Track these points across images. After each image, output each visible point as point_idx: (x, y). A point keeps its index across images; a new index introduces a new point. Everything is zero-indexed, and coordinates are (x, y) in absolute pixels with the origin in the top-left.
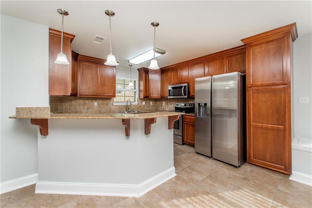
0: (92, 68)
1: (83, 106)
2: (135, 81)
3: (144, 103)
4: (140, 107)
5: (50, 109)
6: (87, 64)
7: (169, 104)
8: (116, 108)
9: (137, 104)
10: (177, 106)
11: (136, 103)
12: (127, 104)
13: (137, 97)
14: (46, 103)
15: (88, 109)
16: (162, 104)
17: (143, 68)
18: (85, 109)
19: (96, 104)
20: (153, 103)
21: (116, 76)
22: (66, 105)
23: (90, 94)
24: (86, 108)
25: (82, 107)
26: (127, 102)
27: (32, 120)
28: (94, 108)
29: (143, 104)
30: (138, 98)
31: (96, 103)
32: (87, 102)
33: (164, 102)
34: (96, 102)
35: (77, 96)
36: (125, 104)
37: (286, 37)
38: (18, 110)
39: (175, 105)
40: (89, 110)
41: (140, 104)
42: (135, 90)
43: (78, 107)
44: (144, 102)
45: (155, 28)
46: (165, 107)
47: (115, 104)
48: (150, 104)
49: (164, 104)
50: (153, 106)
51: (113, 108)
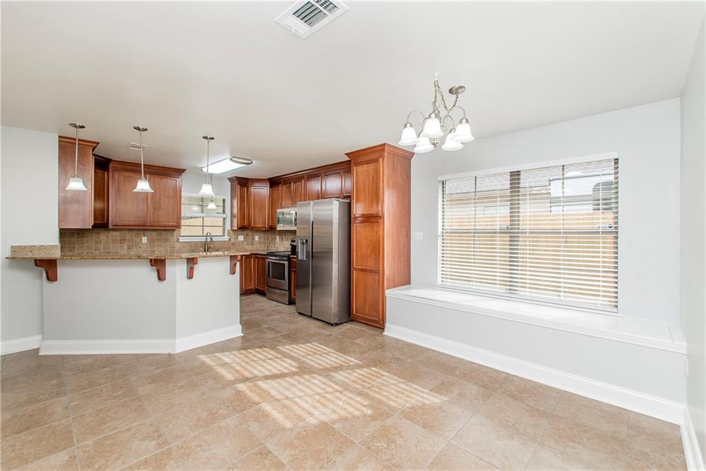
1: (120, 243)
2: (224, 200)
3: (241, 238)
4: (233, 243)
5: (59, 247)
6: (126, 174)
7: (284, 239)
8: (183, 247)
9: (228, 240)
11: (226, 238)
12: (206, 239)
13: (228, 227)
14: (53, 239)
15: (129, 248)
16: (275, 239)
17: (236, 177)
18: (124, 249)
19: (145, 240)
20: (260, 238)
21: (182, 190)
22: (90, 242)
23: (132, 223)
24: (126, 247)
25: (119, 245)
26: (207, 236)
27: (36, 260)
28: (141, 247)
29: (239, 240)
30: (230, 229)
31: (146, 238)
32: (128, 235)
33: (278, 237)
34: (145, 236)
35: (108, 227)
36: (203, 239)
37: (381, 159)
38: (14, 249)
40: (132, 250)
41: (233, 240)
42: (224, 216)
43: (111, 245)
44: (243, 237)
45: (208, 142)
47: (181, 239)
48: (253, 239)
49: (278, 240)
50: (260, 243)
51: (178, 246)
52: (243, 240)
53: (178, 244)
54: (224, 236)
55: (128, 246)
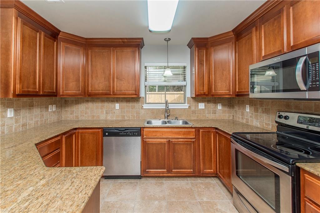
0: (103, 54)
1: (101, 109)
2: (184, 67)
3: (202, 106)
4: (194, 112)
6: (97, 49)
8: (147, 113)
9: (187, 107)
10: (283, 121)
11: (186, 105)
13: (188, 94)
15: (107, 113)
16: (244, 109)
19: (117, 106)
28: (114, 113)
29: (200, 108)
32: (106, 103)
33: (248, 106)
34: (117, 103)
39: (278, 114)
40: (108, 115)
41: (193, 108)
43: (95, 110)
44: (203, 104)
46: (251, 117)
47: (145, 106)
50: (225, 111)
51: (142, 112)
52: (204, 108)
53: (143, 110)
54: (185, 103)
55: (106, 111)
